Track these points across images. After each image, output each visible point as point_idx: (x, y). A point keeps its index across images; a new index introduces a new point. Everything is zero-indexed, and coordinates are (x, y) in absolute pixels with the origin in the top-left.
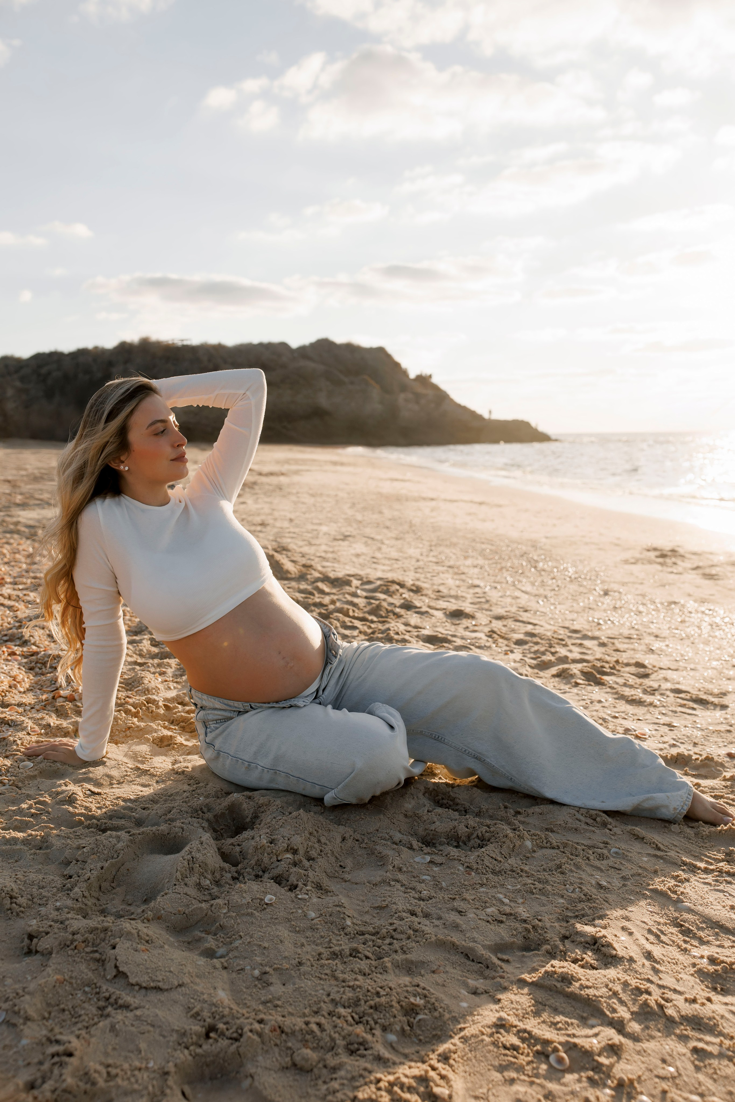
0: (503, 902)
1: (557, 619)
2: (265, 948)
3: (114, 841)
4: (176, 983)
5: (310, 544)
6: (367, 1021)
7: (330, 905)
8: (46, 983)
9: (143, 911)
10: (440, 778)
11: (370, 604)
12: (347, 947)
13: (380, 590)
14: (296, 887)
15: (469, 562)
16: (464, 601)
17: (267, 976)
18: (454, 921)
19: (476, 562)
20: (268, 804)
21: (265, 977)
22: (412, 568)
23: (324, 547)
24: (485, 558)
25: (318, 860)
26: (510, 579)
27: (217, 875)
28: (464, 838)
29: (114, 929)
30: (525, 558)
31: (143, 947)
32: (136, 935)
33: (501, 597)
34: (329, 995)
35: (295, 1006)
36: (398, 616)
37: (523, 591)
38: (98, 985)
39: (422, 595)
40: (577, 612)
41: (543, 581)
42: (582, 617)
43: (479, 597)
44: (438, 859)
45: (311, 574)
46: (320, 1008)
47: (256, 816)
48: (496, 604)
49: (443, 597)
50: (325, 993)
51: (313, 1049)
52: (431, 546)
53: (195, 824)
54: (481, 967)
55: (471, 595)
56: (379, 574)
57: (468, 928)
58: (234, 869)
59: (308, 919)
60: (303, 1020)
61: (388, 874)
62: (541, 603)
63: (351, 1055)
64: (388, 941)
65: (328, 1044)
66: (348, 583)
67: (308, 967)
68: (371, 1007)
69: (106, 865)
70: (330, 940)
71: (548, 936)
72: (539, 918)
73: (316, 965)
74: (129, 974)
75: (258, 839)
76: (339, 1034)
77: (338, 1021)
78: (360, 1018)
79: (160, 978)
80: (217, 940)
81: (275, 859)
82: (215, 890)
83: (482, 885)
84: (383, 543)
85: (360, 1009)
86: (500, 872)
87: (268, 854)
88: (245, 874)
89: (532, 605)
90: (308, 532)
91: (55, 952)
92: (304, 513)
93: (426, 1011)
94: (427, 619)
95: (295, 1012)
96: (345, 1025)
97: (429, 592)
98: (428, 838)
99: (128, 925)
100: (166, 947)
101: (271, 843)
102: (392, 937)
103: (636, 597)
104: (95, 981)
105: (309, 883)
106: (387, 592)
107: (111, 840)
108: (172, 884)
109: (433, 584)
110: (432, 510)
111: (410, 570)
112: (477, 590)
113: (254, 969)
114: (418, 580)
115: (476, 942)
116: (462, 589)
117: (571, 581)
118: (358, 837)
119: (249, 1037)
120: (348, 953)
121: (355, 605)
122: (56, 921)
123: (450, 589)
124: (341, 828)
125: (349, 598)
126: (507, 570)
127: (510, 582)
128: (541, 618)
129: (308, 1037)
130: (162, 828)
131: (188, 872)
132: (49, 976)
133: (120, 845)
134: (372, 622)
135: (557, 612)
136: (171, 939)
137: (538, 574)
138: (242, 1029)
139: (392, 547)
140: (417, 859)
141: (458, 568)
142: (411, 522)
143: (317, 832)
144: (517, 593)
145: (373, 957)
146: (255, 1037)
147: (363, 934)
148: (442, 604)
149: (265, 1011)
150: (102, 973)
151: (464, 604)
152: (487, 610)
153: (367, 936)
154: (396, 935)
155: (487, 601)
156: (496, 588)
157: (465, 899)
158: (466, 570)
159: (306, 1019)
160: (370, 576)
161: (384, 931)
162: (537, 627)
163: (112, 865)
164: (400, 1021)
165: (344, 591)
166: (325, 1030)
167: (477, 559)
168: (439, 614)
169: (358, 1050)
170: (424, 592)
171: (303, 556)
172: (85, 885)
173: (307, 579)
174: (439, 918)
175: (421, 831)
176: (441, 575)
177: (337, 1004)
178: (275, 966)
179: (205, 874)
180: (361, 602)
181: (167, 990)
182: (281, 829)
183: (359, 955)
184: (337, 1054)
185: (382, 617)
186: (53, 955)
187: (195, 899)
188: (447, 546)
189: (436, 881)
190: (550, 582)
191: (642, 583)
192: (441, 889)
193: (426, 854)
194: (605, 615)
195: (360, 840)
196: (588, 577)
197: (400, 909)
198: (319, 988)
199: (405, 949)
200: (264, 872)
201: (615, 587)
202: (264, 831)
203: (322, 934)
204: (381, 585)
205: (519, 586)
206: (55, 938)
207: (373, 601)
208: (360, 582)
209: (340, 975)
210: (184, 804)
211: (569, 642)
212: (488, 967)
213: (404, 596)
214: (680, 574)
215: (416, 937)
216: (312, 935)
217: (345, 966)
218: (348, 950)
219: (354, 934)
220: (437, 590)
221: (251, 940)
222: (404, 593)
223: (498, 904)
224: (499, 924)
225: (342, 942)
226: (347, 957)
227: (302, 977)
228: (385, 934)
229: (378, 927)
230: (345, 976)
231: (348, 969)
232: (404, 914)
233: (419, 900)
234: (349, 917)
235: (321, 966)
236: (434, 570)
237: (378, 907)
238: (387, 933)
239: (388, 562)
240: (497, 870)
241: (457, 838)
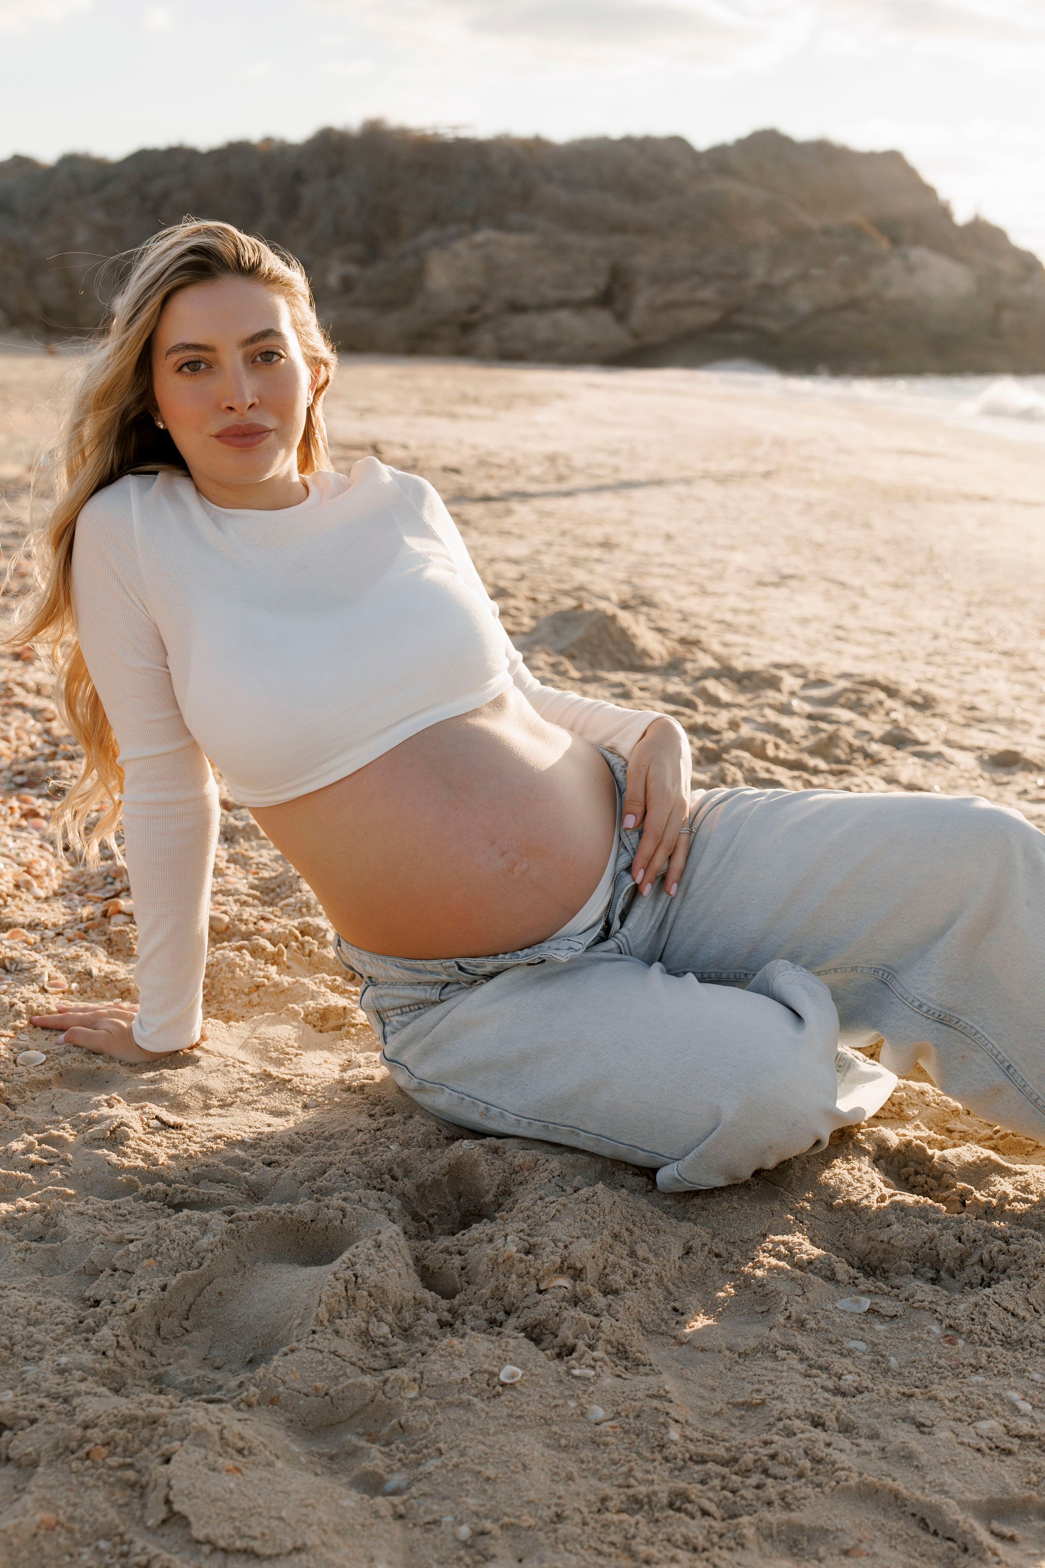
0: (1018, 1410)
2: (488, 1479)
3: (194, 1231)
4: (289, 1544)
5: (704, 592)
7: (640, 1395)
8: (16, 1527)
9: (241, 1385)
10: (917, 1127)
11: (816, 730)
12: (665, 1487)
13: (842, 700)
14: (572, 1350)
16: (1026, 732)
17: (486, 1539)
18: (904, 1445)
20: (534, 1166)
21: (482, 1542)
22: (921, 654)
23: (733, 601)
25: (627, 1294)
27: (408, 1316)
28: (950, 1263)
29: (170, 1420)
31: (229, 1464)
32: (216, 1437)
36: (875, 760)
38: (127, 1537)
39: (934, 715)
44: (888, 1306)
45: (693, 661)
47: (505, 1192)
49: (980, 721)
52: (969, 604)
53: (372, 1204)
54: (951, 1549)
56: (847, 666)
57: (934, 1461)
58: (444, 1303)
59: (589, 1422)
61: (774, 1332)
64: (754, 1480)
66: (774, 683)
67: (576, 1525)
69: (173, 1281)
70: (631, 1470)
73: (592, 1523)
74: (192, 1518)
75: (499, 1242)
79: (257, 1531)
80: (389, 1455)
81: (534, 1288)
82: (399, 1347)
83: (976, 1369)
84: (863, 594)
86: (1020, 1341)
87: (520, 1276)
88: (468, 1317)
90: (703, 565)
91: (43, 1462)
92: (699, 522)
94: (939, 770)
97: (952, 710)
98: (874, 1259)
99: (201, 1414)
100: (279, 1464)
101: (528, 1253)
102: (765, 1472)
104: (122, 1529)
105: (601, 1345)
106: (856, 706)
107: (187, 1228)
108: (308, 1329)
109: (962, 692)
110: (983, 524)
111: (915, 658)
113: (461, 1523)
114: (931, 681)
115: (946, 1493)
116: (1025, 704)
118: (720, 1247)
120: (665, 1501)
121: (781, 732)
122: (54, 1397)
123: (999, 703)
124: (685, 1228)
125: (772, 716)
130: (300, 1207)
131: (344, 1305)
132: (25, 1511)
133: (205, 1242)
134: (816, 771)
136: (295, 1448)
139: (883, 604)
140: (844, 1303)
141: (1023, 656)
142: (931, 549)
143: (631, 1232)
145: (717, 1513)
147: (702, 1460)
148: (976, 737)
150: (138, 1513)
151: (1025, 739)
153: (710, 1465)
154: (776, 1469)
157: (935, 1398)
160: (825, 669)
161: (749, 1458)
163: (186, 1282)
165: (762, 700)
168: (967, 760)
170: (940, 709)
171: (684, 620)
172: (124, 1322)
173: (685, 672)
174: (874, 1436)
175: (859, 1242)
176: (984, 671)
178: (506, 1519)
179: (381, 1312)
180: (796, 726)
181: (269, 1558)
182: (553, 1224)
183: (689, 1506)
185: (838, 761)
186: (40, 1469)
187: (353, 1364)
188: (1005, 605)
189: (877, 1353)
192: (886, 1371)
193: (862, 1293)
195: (725, 1254)
197: (791, 1411)
199: (789, 1498)
200: (508, 1313)
202: (515, 1226)
203: (615, 1456)
204: (846, 690)
206: (48, 1433)
207: (823, 725)
208: (800, 681)
209: (642, 1548)
210: (355, 1159)
212: (966, 1550)
213: (894, 715)
215: (817, 1474)
216: (594, 1458)
217: (655, 1530)
218: (665, 1494)
219: (684, 1460)
220: (969, 705)
221: (462, 1460)
222: (895, 710)
223: (1006, 1413)
224: (1003, 1458)
225: (655, 1477)
226: (662, 1508)
227: (561, 1546)
228: (751, 1465)
229: (738, 1448)
230: (653, 1550)
231: (660, 1536)
232: (797, 1423)
233: (835, 1395)
234: (677, 1421)
235: (603, 1526)
236: (968, 659)
237: (743, 1404)
238: (755, 1461)
239: (867, 638)
240: (1015, 1337)
241: (936, 1264)
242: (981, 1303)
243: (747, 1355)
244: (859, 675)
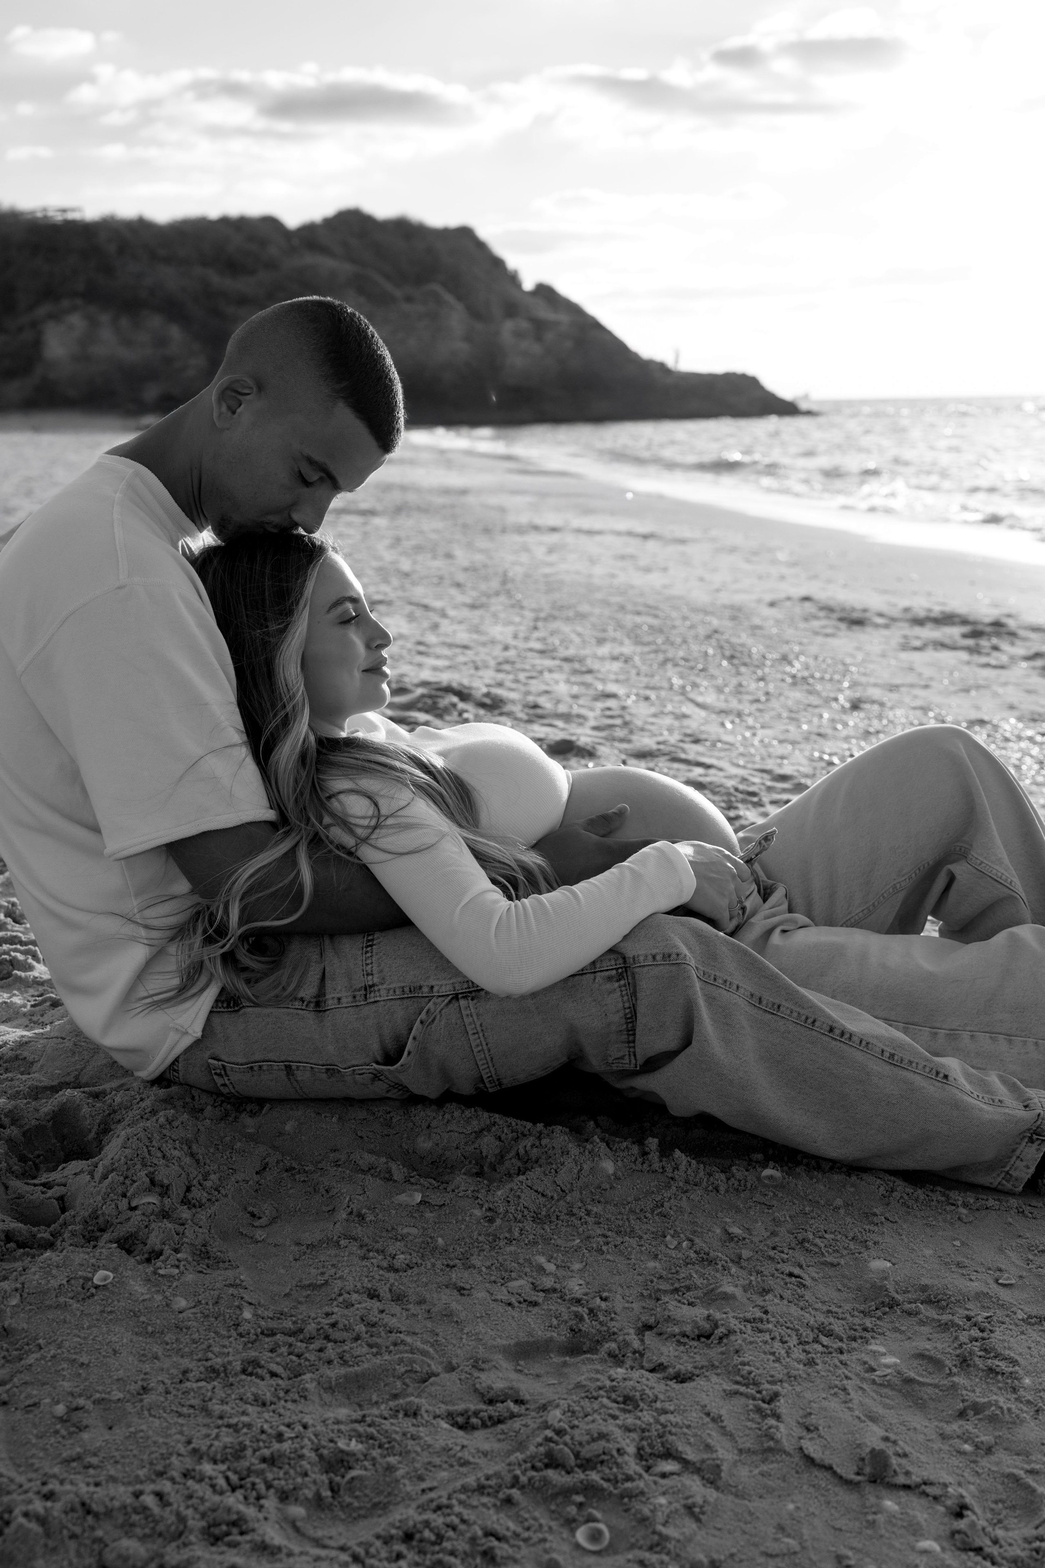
0: (544, 1270)
1: (752, 755)
2: (83, 1364)
6: (254, 1484)
7: (219, 1285)
12: (239, 1357)
14: (158, 1254)
15: (605, 650)
16: (581, 724)
17: (80, 1414)
18: (446, 1306)
19: (617, 650)
21: (76, 1416)
22: (492, 663)
24: (638, 642)
26: (677, 682)
28: (491, 1160)
30: (713, 642)
33: (655, 715)
34: (189, 1442)
35: (123, 1465)
37: (698, 705)
39: (501, 714)
40: (794, 743)
41: (740, 685)
42: (801, 750)
43: (611, 717)
44: (437, 1198)
46: (169, 1465)
47: (104, 1129)
48: (642, 730)
49: (541, 717)
50: (183, 1439)
51: (143, 1539)
52: (537, 619)
55: (598, 712)
56: (426, 675)
57: (471, 1316)
59: (173, 1312)
60: (131, 1489)
61: (338, 1227)
62: (729, 726)
63: (212, 1545)
64: (317, 1344)
65: (173, 1528)
67: (160, 1394)
68: (264, 1460)
70: (209, 1346)
71: (614, 1326)
72: (605, 1294)
73: (174, 1392)
76: (196, 1509)
77: (197, 1487)
78: (241, 1479)
81: (126, 1207)
83: (510, 1241)
84: (444, 615)
85: (245, 1464)
86: (548, 1216)
87: (116, 1198)
88: (65, 1237)
89: (713, 730)
93: (366, 1463)
95: (120, 1475)
96: (209, 1493)
97: (517, 709)
102: (327, 1338)
103: (911, 712)
105: (185, 1248)
109: (528, 693)
110: (551, 550)
111: (487, 667)
112: (611, 703)
113: (58, 1402)
114: (500, 685)
116: (581, 702)
117: (794, 684)
119: (21, 1526)
120: (239, 1368)
123: (558, 702)
126: (676, 665)
127: (676, 687)
128: (722, 754)
129: (135, 1518)
135: (756, 742)
137: (733, 671)
138: (10, 1512)
139: (460, 622)
140: (403, 1198)
142: (505, 574)
144: (688, 708)
145: (284, 1374)
146: (34, 1526)
147: (272, 1333)
149: (65, 1475)
151: (579, 731)
152: (622, 740)
153: (279, 1337)
154: (336, 1335)
155: (626, 724)
156: (647, 698)
157: (474, 1267)
158: (596, 666)
159: (138, 1487)
160: (406, 680)
161: (312, 1327)
162: (712, 771)
164: (315, 1482)
166: (169, 1504)
167: (621, 643)
169: (228, 1534)
170: (507, 708)
174: (421, 1302)
176: (546, 675)
177: (201, 1458)
178: (98, 1395)
183: (259, 1371)
184: (185, 1545)
188: (568, 619)
189: (427, 1236)
190: (753, 686)
191: (926, 687)
192: (434, 1250)
193: (415, 1189)
194: (846, 746)
196: (827, 676)
197: (350, 1288)
198: (173, 1431)
199: (347, 1357)
200: (102, 1230)
201: (875, 693)
203: (196, 1336)
204: (423, 696)
205: (692, 696)
209: (217, 1407)
211: (766, 799)
214: (1002, 667)
215: (372, 1336)
216: (177, 1340)
217: (229, 1392)
218: (239, 1363)
219: (257, 1335)
220: (532, 704)
221: (59, 1351)
222: (466, 711)
223: (534, 1274)
224: (530, 1309)
225: (230, 1350)
226: (236, 1374)
227: (146, 1412)
228: (314, 1333)
229: (303, 1321)
230: (226, 1408)
231: (233, 1396)
232: (355, 1296)
233: (389, 1271)
234: (250, 1304)
235: (183, 1393)
236: (533, 666)
237: (309, 1285)
238: (318, 1330)
239: (446, 652)
240: (544, 1213)
241: (479, 1160)
242: (516, 1188)
243: (314, 1246)
244: (436, 683)
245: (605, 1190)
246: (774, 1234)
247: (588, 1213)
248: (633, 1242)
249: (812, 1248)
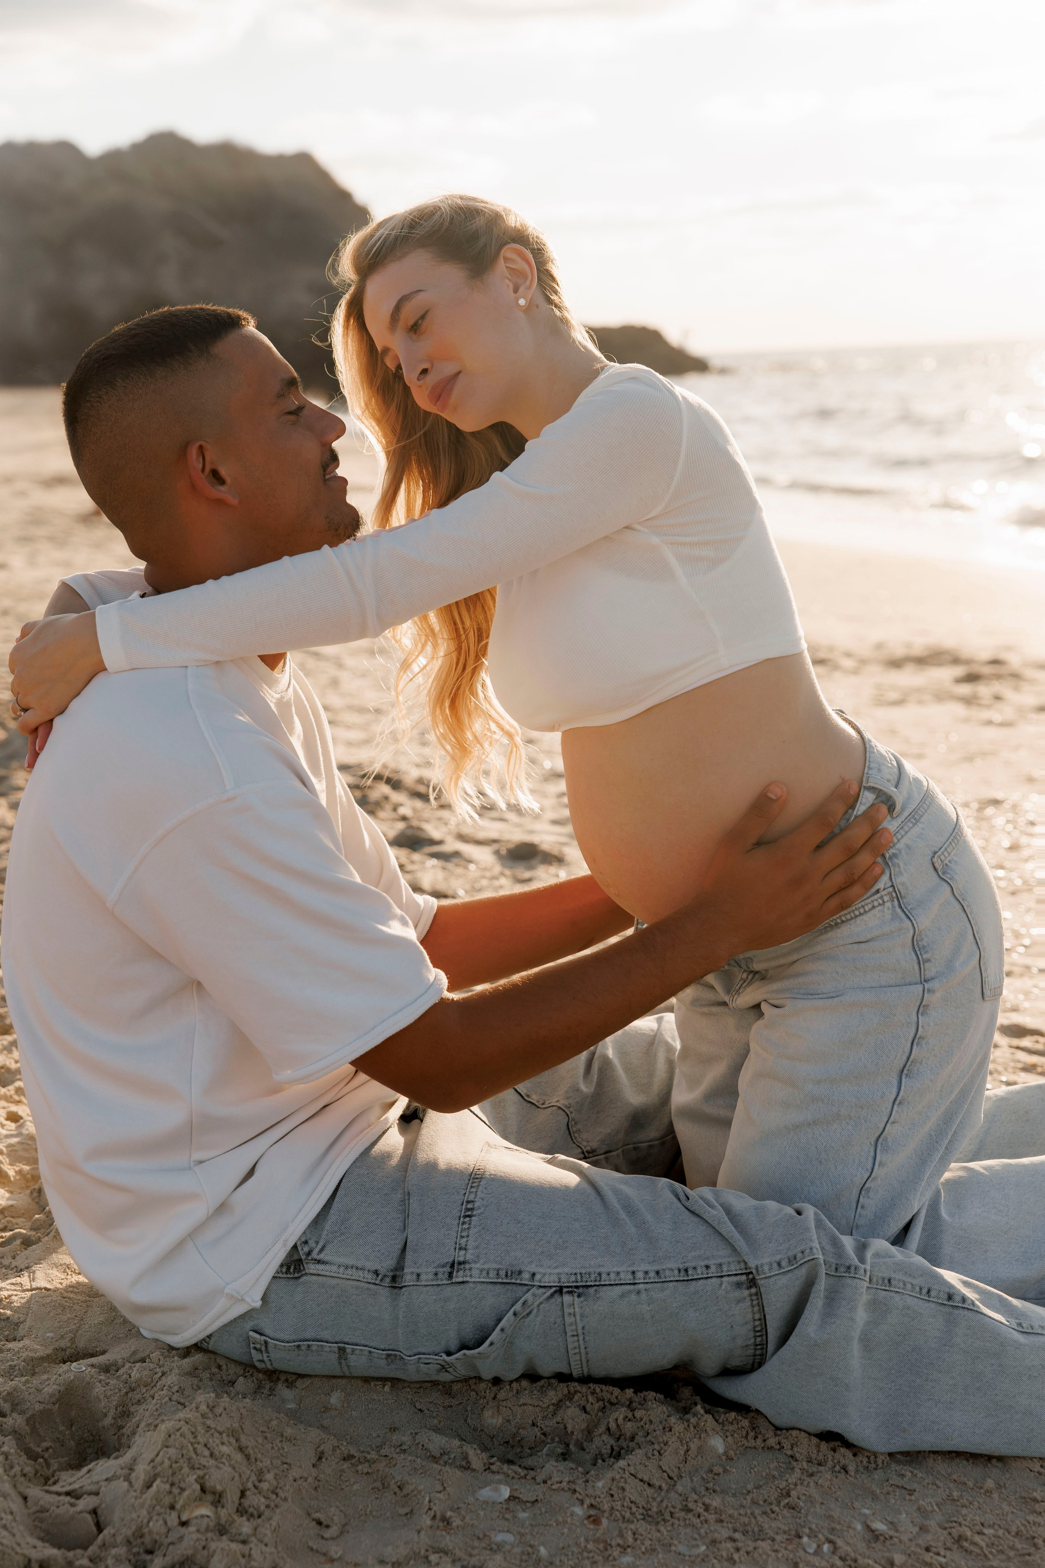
20: (150, 1382)
28: (578, 1436)
39: (439, 807)
44: (527, 1491)
47: (125, 1413)
49: (492, 809)
61: (423, 1536)
81: (176, 1521)
83: (624, 1549)
86: (660, 1513)
124: (312, 1433)
140: (483, 1494)
151: (536, 827)
168: (484, 856)
170: (444, 798)
175: (488, 1418)
189: (525, 1544)
192: (538, 1563)
193: (499, 1480)
213: (402, 811)
222: (401, 805)
240: (655, 1509)
241: (564, 1437)
242: (618, 1477)
244: (360, 767)
245: (719, 1474)
246: (923, 1529)
247: (707, 1508)
248: (765, 1545)
249: (972, 1548)
